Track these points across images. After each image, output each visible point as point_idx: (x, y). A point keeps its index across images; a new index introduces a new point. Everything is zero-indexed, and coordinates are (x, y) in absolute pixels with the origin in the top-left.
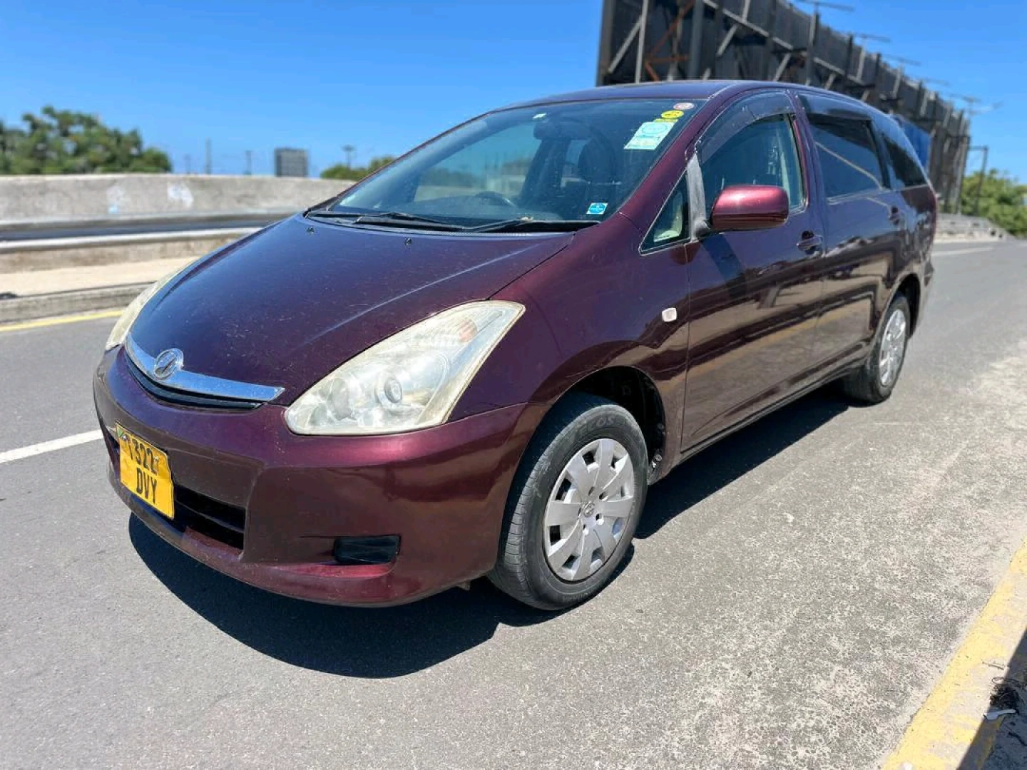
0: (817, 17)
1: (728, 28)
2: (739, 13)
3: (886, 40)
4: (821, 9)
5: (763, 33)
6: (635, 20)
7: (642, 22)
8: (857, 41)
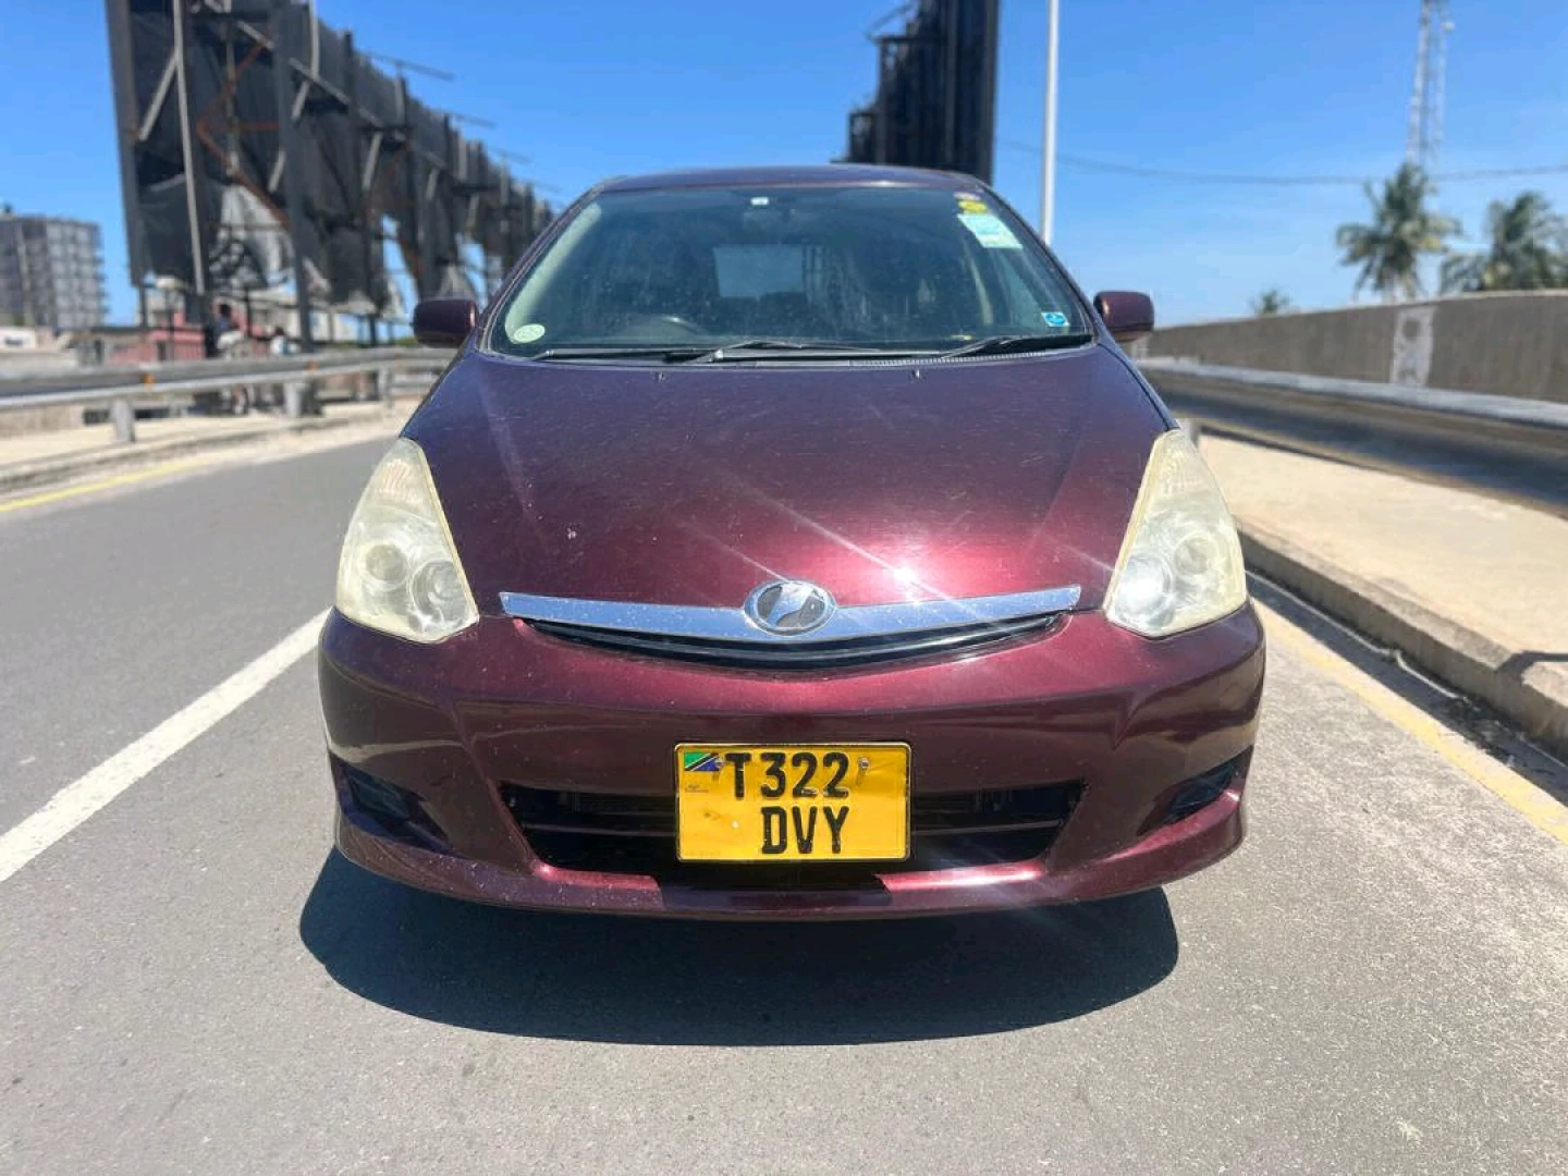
0: (403, 83)
1: (297, 87)
2: (308, 64)
3: (489, 125)
4: (408, 74)
5: (340, 95)
6: (166, 56)
7: (177, 60)
8: (454, 124)
